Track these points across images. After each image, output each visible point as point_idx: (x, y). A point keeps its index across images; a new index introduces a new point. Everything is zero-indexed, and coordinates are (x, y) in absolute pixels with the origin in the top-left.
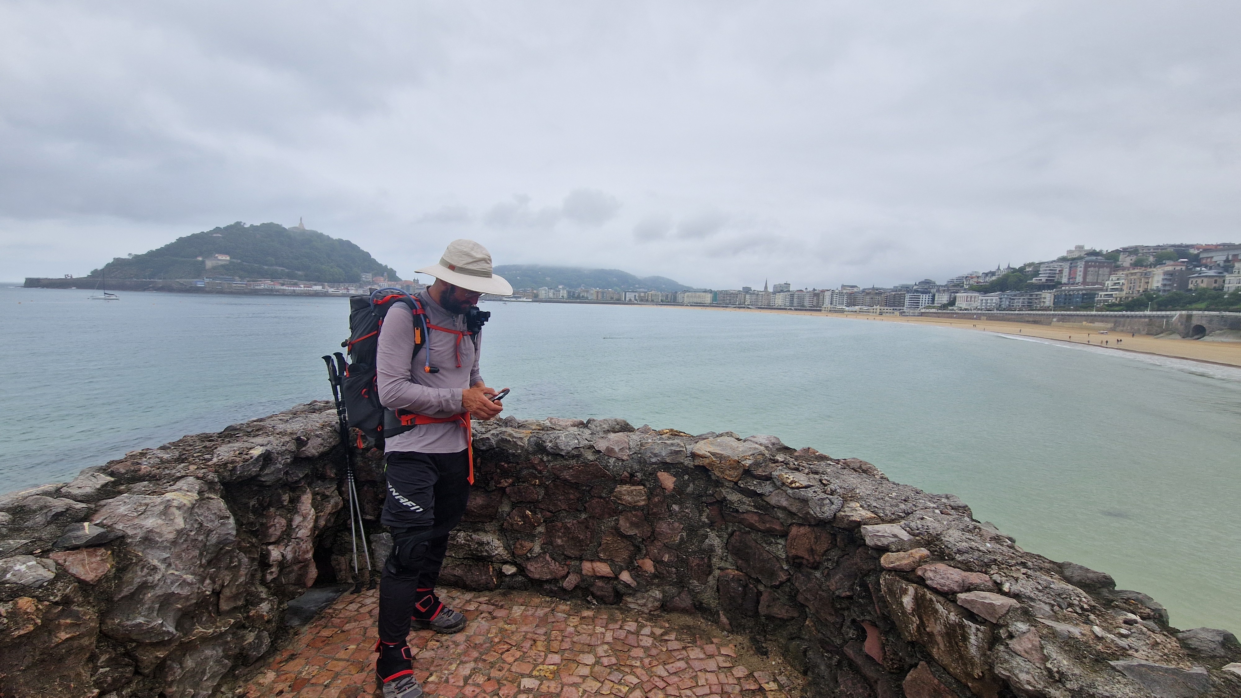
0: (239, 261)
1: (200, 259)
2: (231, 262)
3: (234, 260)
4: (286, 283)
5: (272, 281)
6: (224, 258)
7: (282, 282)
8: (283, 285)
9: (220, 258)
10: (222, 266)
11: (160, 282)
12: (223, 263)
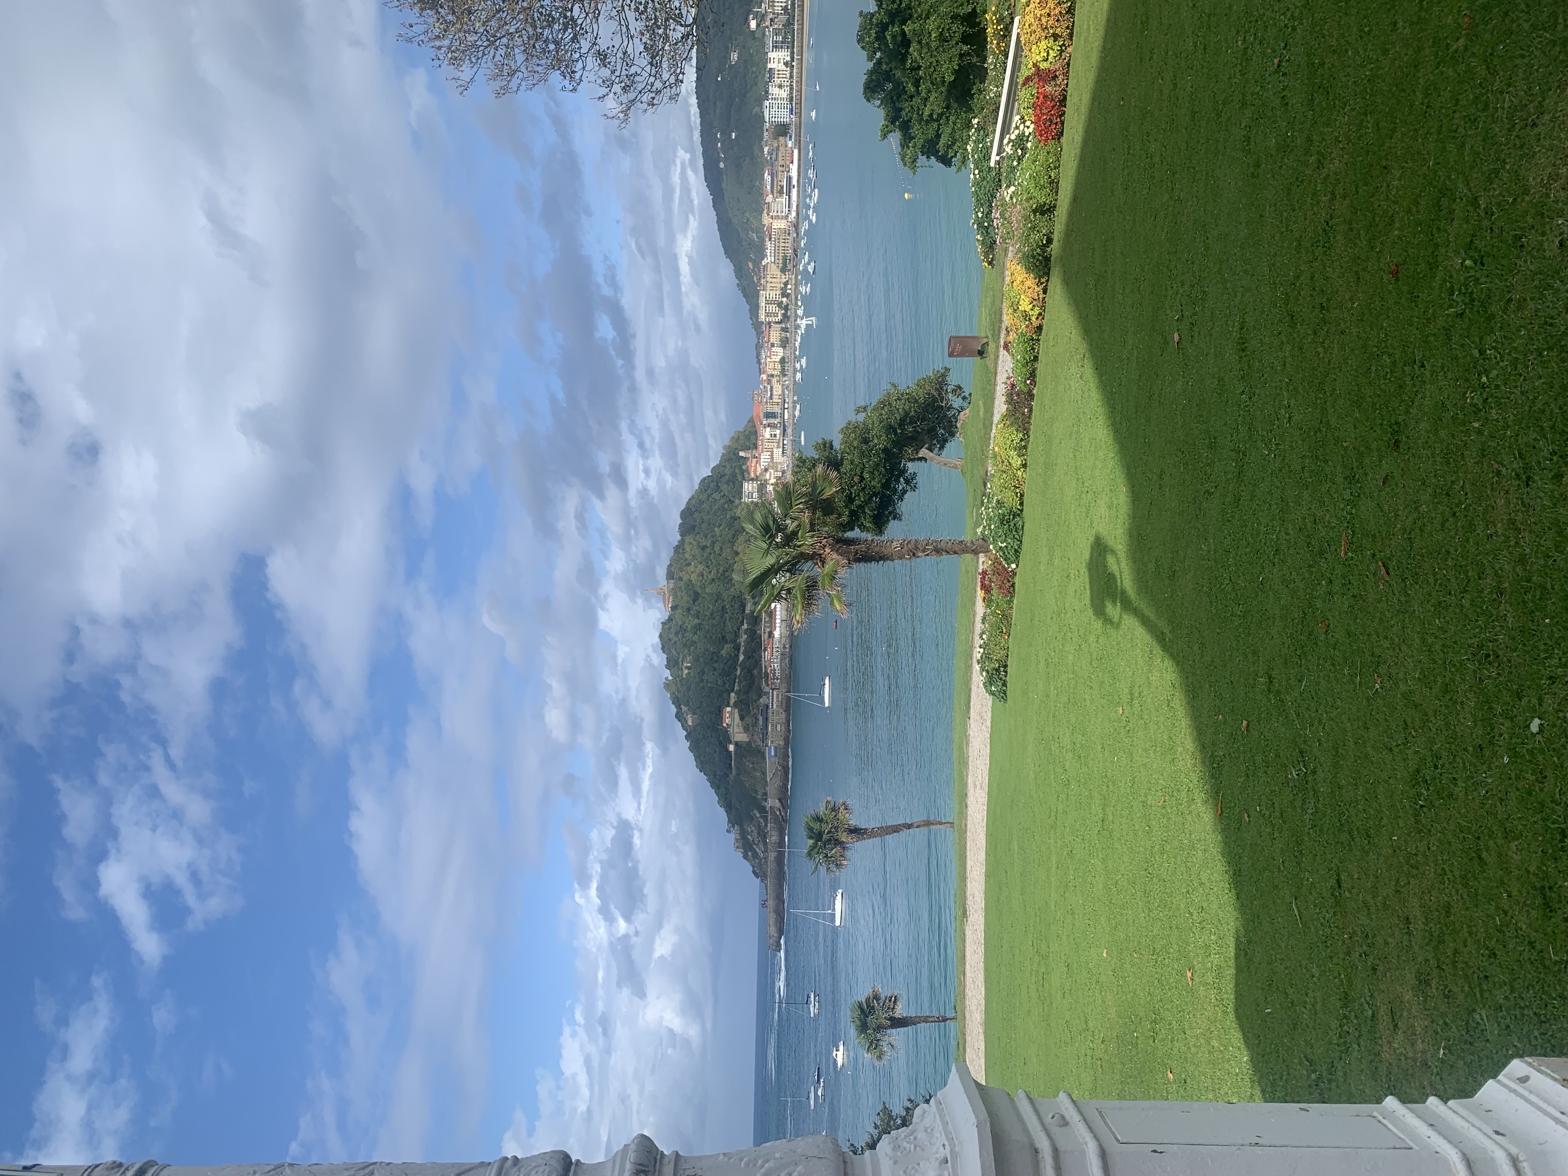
0: (732, 695)
1: (731, 748)
2: (736, 705)
3: (732, 701)
4: (768, 630)
5: (765, 650)
6: (728, 715)
7: (767, 634)
8: (771, 635)
9: (728, 721)
10: (742, 718)
11: (772, 803)
12: (737, 716)
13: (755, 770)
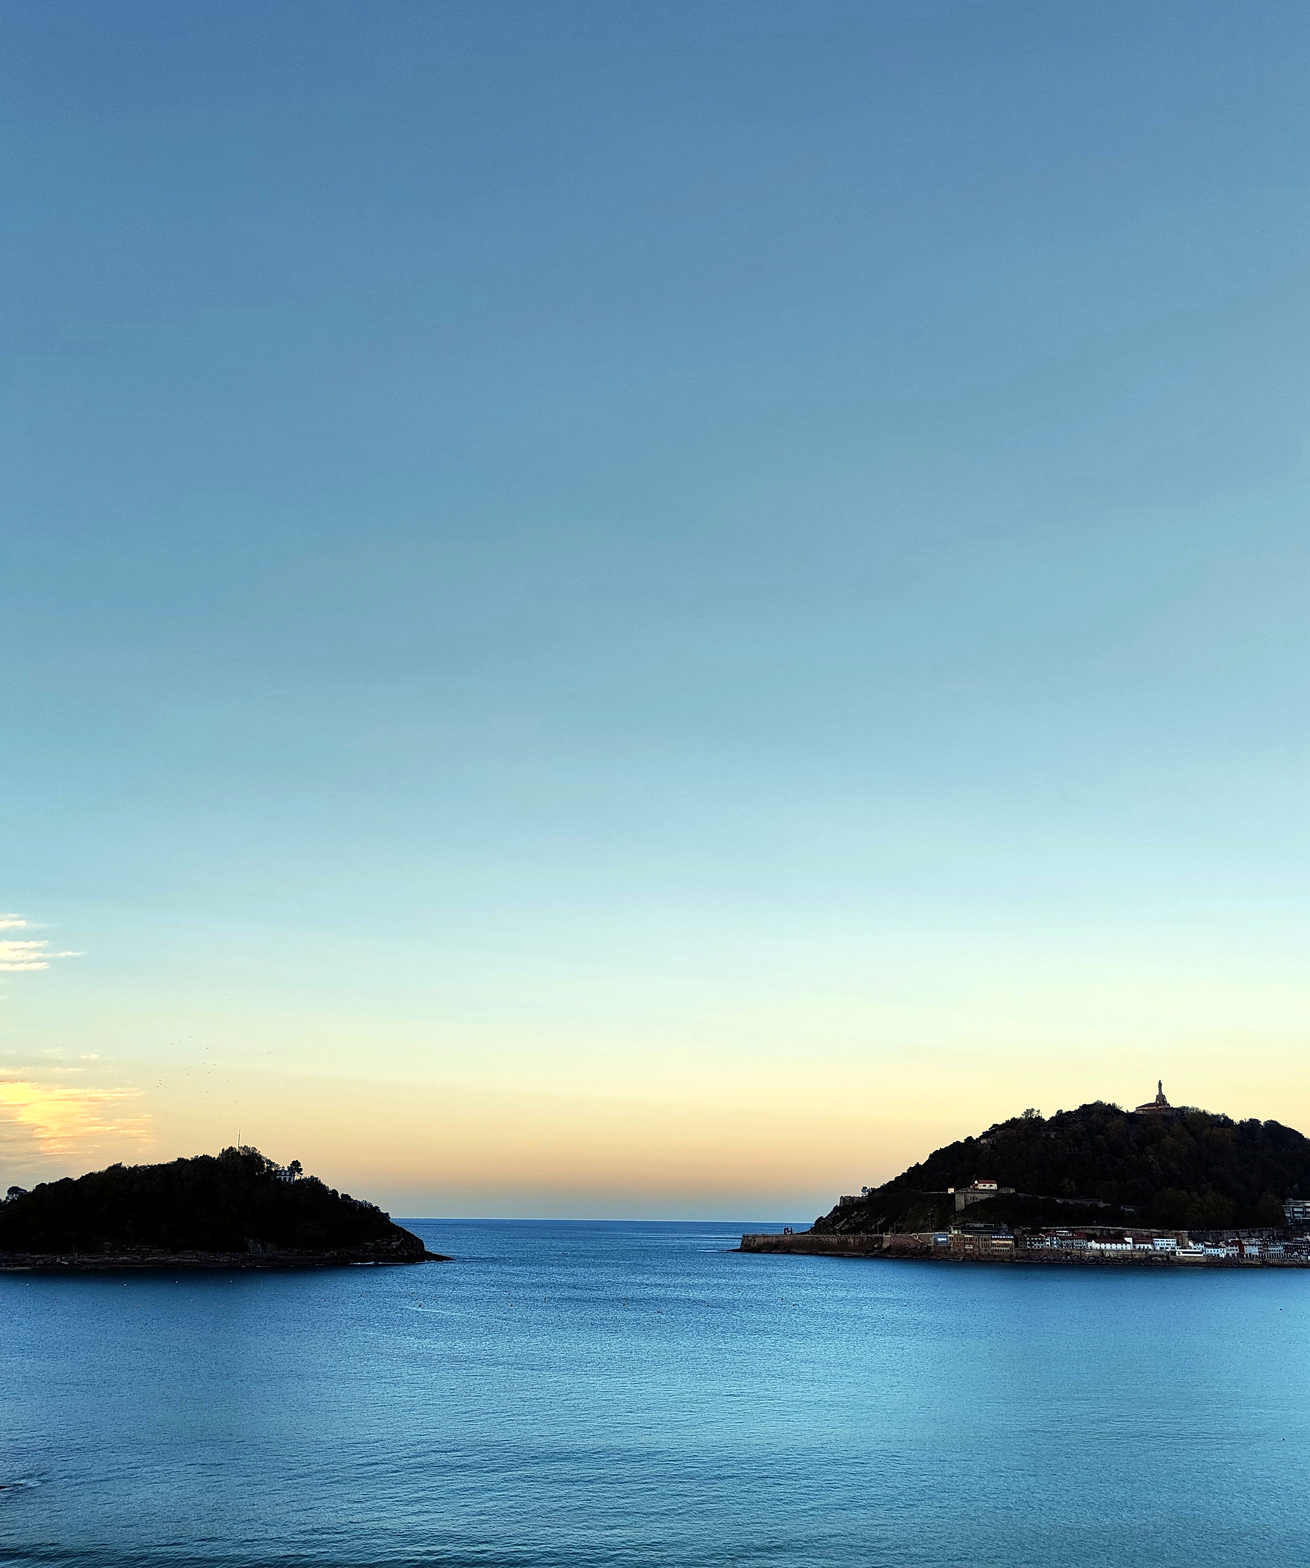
0: (1012, 1191)
1: (951, 1191)
2: (1005, 1195)
3: (1003, 1191)
4: (1098, 1234)
5: (1072, 1231)
6: (987, 1186)
7: (1092, 1232)
8: (1090, 1238)
9: (981, 1186)
10: (983, 1203)
11: (888, 1239)
12: (986, 1196)
13: (925, 1220)
